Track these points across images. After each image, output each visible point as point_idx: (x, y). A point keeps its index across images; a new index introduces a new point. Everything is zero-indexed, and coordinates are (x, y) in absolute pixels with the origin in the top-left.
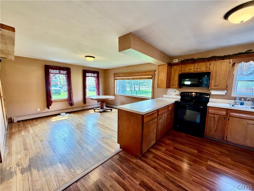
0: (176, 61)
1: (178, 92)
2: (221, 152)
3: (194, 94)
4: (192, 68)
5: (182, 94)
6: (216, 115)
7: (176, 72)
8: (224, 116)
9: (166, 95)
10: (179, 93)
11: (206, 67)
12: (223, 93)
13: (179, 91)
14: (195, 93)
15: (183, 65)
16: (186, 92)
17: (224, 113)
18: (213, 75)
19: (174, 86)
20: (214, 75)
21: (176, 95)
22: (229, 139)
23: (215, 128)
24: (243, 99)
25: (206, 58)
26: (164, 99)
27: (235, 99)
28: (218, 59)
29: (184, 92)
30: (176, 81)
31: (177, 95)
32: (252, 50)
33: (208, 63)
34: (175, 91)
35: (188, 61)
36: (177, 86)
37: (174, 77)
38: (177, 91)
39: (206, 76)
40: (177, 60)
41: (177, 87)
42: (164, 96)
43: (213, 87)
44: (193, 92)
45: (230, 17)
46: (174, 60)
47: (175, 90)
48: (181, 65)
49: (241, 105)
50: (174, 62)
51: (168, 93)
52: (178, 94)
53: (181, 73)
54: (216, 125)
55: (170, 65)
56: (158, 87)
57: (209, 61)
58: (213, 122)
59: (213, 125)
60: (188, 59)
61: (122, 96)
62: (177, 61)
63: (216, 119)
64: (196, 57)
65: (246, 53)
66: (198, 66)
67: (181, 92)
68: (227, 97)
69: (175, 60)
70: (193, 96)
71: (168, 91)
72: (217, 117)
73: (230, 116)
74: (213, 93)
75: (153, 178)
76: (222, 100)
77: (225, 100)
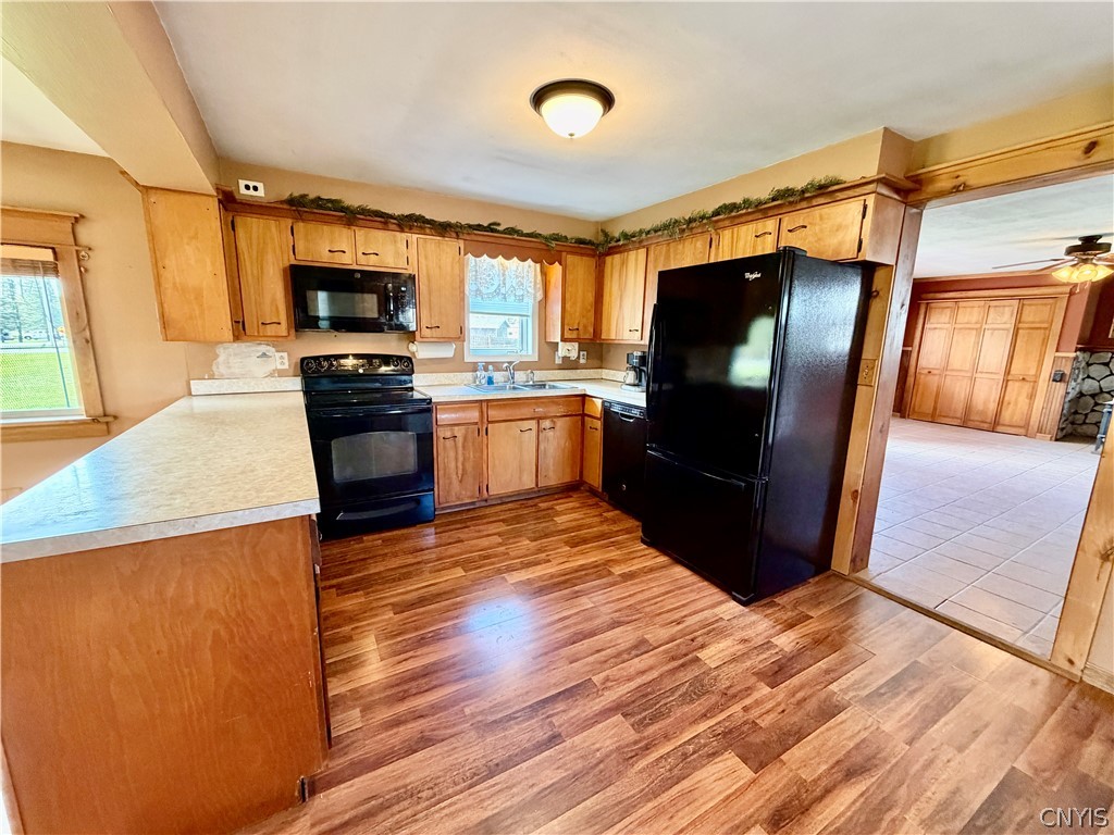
0: (252, 192)
1: (282, 360)
2: (499, 534)
4: (346, 248)
5: (309, 369)
6: (456, 428)
7: (267, 251)
8: (476, 423)
9: (212, 377)
10: (286, 361)
11: (397, 253)
12: (447, 352)
13: (285, 355)
14: (357, 356)
15: (301, 224)
16: (327, 358)
17: (474, 415)
18: (421, 288)
19: (271, 330)
20: (424, 289)
21: (271, 375)
22: (496, 489)
23: (460, 472)
24: (491, 367)
25: (392, 217)
27: (474, 368)
28: (428, 231)
29: (316, 358)
30: (274, 300)
31: (281, 374)
32: (499, 224)
33: (401, 237)
34: (264, 355)
35: (320, 207)
36: (283, 329)
37: (259, 279)
38: (278, 355)
39: (403, 289)
41: (285, 334)
42: (196, 386)
43: (427, 333)
44: (345, 356)
45: (552, 105)
46: (242, 183)
47: (263, 348)
48: (288, 221)
49: (490, 384)
50: (243, 191)
51: (220, 367)
52: (286, 366)
53: (294, 262)
54: (461, 459)
56: (172, 333)
57: (401, 230)
58: (452, 455)
59: (453, 465)
60: (319, 198)
62: (261, 193)
63: (460, 440)
65: (489, 229)
66: (366, 245)
67: (302, 359)
68: (457, 364)
69: (251, 184)
71: (217, 356)
72: (460, 432)
73: (489, 422)
74: (420, 351)
75: (455, 784)
76: (446, 375)
77: (452, 375)
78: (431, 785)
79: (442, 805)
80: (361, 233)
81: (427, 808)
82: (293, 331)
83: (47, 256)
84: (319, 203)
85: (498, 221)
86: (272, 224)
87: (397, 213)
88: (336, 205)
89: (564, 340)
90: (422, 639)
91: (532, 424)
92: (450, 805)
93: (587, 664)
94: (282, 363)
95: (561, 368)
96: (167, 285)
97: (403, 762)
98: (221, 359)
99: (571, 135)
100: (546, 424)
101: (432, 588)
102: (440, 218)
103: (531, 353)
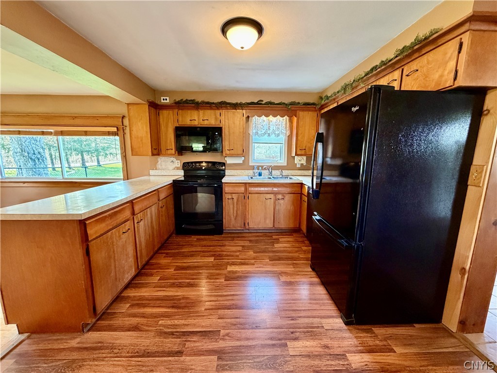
0: (165, 101)
3: (204, 164)
4: (196, 118)
5: (186, 167)
6: (234, 195)
7: (169, 122)
8: (243, 193)
9: (156, 169)
10: (179, 164)
11: (216, 119)
12: (239, 160)
13: (179, 161)
14: (206, 162)
15: (180, 111)
17: (243, 189)
18: (225, 132)
19: (169, 152)
20: (227, 133)
21: (174, 169)
22: (251, 226)
23: (235, 215)
24: (260, 168)
25: (213, 103)
26: (152, 178)
27: (253, 168)
28: (229, 108)
29: (188, 163)
30: (170, 140)
31: (178, 168)
32: (262, 101)
33: (218, 112)
34: (172, 161)
35: (187, 103)
36: (173, 151)
37: (166, 134)
38: (177, 161)
39: (217, 133)
40: (168, 98)
41: (174, 153)
42: (152, 172)
43: (228, 152)
44: (202, 162)
46: (162, 98)
47: (172, 159)
48: (177, 110)
49: (259, 176)
50: (162, 101)
51: (159, 166)
52: (179, 166)
53: (178, 126)
54: (235, 209)
55: (155, 107)
56: (134, 153)
57: (218, 109)
58: (231, 206)
59: (232, 211)
60: (187, 100)
61: (24, 182)
62: (168, 101)
63: (235, 200)
64: (199, 99)
65: (257, 103)
66: (203, 117)
67: (184, 163)
68: (245, 166)
69: (165, 98)
70: (203, 168)
71: (158, 162)
72: (235, 196)
73: (249, 193)
74: (229, 161)
75: (128, 353)
76: (240, 171)
77: (243, 171)
78: (121, 348)
79: (116, 359)
80: (201, 112)
81: (111, 357)
82: (177, 152)
83: (115, 129)
84: (187, 102)
85: (262, 99)
86: (171, 112)
87: (215, 101)
88: (193, 101)
89: (296, 155)
90: (174, 284)
91: (272, 196)
92: (118, 361)
93: (226, 322)
94: (178, 165)
95: (299, 169)
96: (133, 137)
97: (123, 333)
98: (159, 163)
99: (242, 48)
100: (280, 196)
101: (196, 263)
102: (234, 102)
103: (283, 162)
